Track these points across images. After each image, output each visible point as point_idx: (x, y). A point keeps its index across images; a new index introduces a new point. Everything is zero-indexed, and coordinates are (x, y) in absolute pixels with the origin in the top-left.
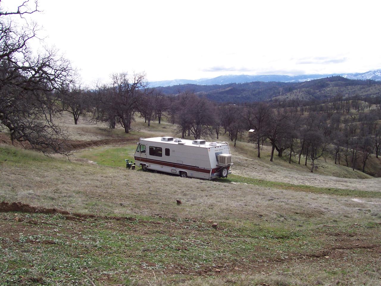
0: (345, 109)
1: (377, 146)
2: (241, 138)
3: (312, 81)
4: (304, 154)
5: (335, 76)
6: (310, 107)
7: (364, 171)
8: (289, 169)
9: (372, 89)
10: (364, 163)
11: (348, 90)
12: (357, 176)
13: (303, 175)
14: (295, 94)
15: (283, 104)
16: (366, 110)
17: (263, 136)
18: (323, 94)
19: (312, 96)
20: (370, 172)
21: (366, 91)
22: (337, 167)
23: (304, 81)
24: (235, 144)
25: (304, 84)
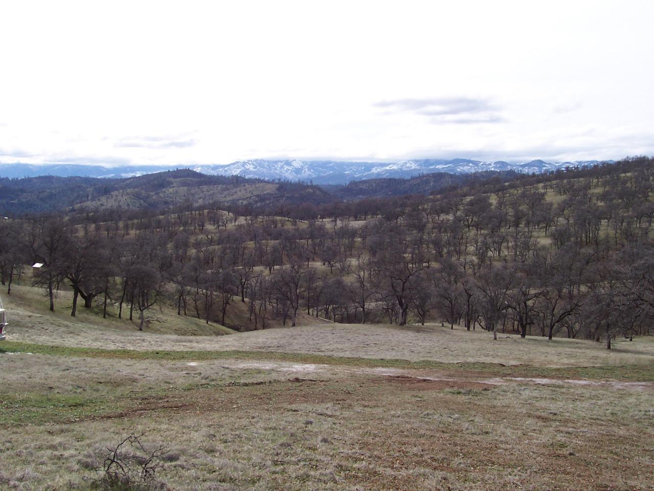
0: (196, 225)
1: (243, 284)
2: (20, 277)
3: (143, 177)
4: (128, 301)
5: (181, 169)
6: (140, 222)
7: (223, 324)
8: (102, 328)
9: (240, 191)
10: (224, 311)
11: (203, 192)
12: (212, 332)
13: (125, 334)
14: (114, 198)
15: (93, 218)
16: (231, 226)
17: (58, 275)
18: (162, 198)
19: (144, 201)
20: (232, 325)
21: (231, 194)
22: (181, 319)
23: (130, 176)
24: (9, 290)
25: (129, 181)
